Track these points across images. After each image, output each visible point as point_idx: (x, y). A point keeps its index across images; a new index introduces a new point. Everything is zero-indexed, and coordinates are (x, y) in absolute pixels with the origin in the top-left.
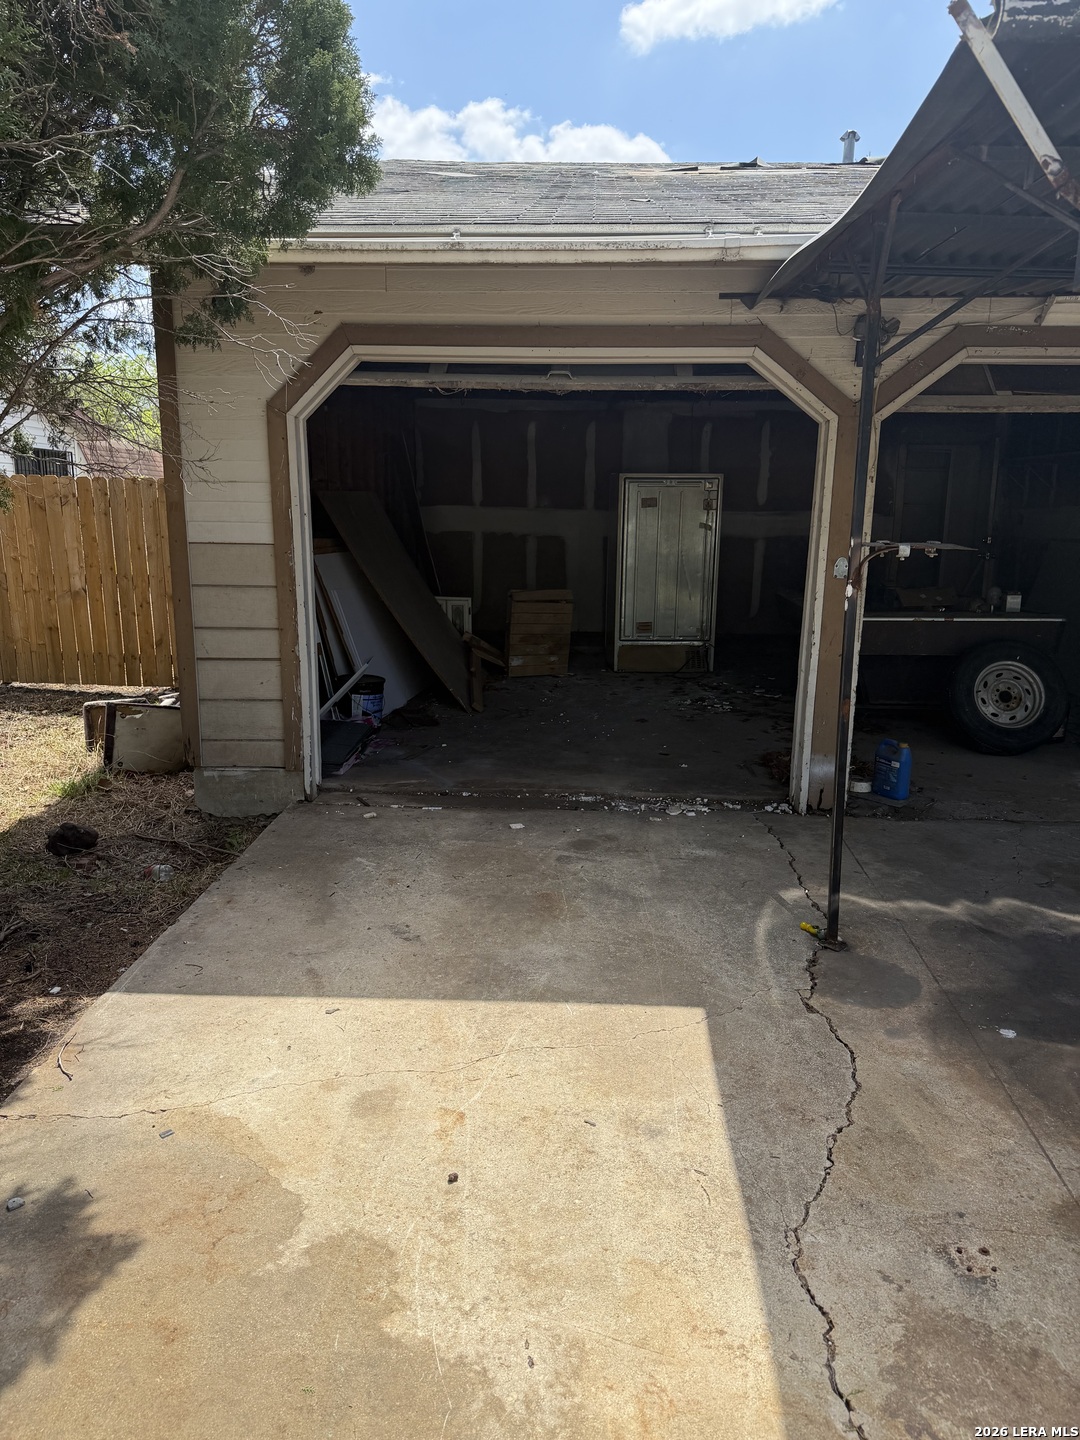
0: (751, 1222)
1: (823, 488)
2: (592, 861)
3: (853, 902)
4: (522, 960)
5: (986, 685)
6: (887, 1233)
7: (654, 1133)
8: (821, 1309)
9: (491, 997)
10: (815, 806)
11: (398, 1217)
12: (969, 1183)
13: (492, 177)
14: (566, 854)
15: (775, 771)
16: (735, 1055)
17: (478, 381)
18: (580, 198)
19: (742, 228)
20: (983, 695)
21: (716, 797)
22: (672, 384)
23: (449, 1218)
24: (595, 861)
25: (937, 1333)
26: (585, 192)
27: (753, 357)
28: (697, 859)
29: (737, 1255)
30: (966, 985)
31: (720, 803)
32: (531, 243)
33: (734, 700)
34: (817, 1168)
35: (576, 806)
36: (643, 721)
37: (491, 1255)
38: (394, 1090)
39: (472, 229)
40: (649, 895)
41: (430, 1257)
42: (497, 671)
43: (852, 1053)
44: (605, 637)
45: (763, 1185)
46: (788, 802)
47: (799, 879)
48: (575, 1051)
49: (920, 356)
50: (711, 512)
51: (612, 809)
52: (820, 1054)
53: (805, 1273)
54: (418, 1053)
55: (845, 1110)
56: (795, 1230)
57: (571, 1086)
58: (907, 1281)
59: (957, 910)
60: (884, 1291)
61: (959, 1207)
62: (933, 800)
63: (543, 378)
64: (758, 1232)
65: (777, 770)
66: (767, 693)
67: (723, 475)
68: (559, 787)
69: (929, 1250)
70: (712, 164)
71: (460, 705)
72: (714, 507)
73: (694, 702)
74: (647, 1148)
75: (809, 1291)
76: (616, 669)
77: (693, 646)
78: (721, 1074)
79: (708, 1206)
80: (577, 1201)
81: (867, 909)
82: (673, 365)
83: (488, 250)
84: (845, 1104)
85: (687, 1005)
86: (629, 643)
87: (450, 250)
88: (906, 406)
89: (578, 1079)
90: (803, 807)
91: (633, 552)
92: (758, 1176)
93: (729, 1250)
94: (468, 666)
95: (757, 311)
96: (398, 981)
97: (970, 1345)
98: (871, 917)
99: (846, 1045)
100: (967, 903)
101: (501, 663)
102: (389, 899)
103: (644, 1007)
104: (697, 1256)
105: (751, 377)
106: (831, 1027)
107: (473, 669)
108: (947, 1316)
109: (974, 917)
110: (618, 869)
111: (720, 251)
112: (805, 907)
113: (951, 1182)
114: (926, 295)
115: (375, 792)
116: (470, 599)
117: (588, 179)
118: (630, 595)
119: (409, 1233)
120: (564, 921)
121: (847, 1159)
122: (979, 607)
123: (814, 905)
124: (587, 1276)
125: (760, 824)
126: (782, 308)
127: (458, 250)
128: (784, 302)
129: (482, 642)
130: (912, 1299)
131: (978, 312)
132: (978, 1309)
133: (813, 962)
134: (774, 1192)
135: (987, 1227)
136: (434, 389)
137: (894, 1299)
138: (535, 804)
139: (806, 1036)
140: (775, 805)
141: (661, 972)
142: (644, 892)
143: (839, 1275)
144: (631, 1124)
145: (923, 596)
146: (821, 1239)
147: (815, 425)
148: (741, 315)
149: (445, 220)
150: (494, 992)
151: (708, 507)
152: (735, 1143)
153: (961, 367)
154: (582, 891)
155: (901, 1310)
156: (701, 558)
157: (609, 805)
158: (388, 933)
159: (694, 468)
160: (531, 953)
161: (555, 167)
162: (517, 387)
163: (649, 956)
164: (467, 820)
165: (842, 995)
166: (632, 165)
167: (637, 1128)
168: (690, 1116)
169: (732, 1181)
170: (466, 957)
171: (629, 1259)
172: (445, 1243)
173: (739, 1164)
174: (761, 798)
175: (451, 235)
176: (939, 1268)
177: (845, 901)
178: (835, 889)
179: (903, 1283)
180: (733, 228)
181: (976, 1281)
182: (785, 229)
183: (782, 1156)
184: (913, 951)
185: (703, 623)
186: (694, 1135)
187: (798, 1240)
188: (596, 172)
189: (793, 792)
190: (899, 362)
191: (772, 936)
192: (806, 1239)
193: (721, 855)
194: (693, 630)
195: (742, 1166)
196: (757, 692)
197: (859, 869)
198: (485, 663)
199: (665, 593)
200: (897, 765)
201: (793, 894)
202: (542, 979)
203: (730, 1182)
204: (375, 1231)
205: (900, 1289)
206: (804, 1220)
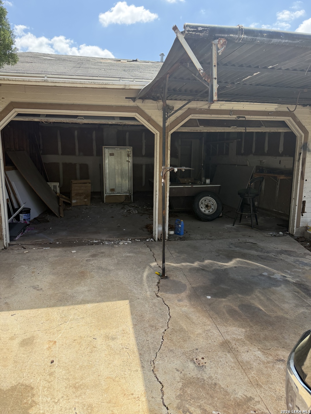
0: (141, 361)
1: (157, 152)
2: (97, 260)
3: (169, 265)
4: (75, 292)
5: (202, 203)
6: (178, 358)
7: (113, 339)
8: (160, 382)
9: (65, 305)
10: (160, 239)
11: (34, 376)
12: (199, 340)
13: (60, 59)
14: (89, 259)
15: (149, 229)
16: (137, 313)
17: (56, 119)
18: (86, 68)
19: (130, 80)
20: (201, 206)
21: (133, 238)
22: (114, 122)
23: (51, 374)
24: (98, 260)
25: (191, 383)
26: (87, 66)
27: (136, 115)
28: (127, 257)
29: (137, 371)
30: (198, 285)
31: (134, 240)
32: (69, 81)
33: (139, 210)
34: (159, 342)
35: (92, 244)
36: (113, 217)
37: (64, 383)
38: (33, 337)
39: (51, 76)
40: (114, 268)
41: (45, 387)
42: (68, 204)
43: (169, 308)
44: (101, 193)
45: (144, 349)
46: (153, 238)
47: (155, 260)
48: (90, 318)
49: (180, 116)
50: (129, 157)
51: (103, 244)
52: (160, 309)
53: (156, 373)
54: (41, 325)
55: (167, 324)
56: (153, 361)
57: (89, 328)
58: (183, 370)
59: (196, 264)
60: (177, 374)
61: (197, 347)
62: (190, 235)
63: (76, 119)
64: (143, 363)
65: (150, 229)
66: (147, 207)
67: (132, 147)
68: (87, 239)
69: (189, 360)
70: (125, 60)
71: (56, 215)
72: (130, 156)
73: (127, 211)
74: (111, 343)
75: (157, 378)
76: (105, 202)
77: (127, 195)
78: (133, 319)
79: (129, 358)
80: (90, 363)
81: (173, 266)
82: (114, 117)
83: (56, 82)
84: (167, 323)
85: (124, 300)
86: (108, 195)
87: (44, 82)
88: (177, 130)
89: (91, 326)
90: (157, 239)
91: (108, 169)
92: (143, 347)
93: (135, 370)
94: (59, 203)
95: (136, 102)
96: (35, 303)
97: (199, 385)
98: (174, 268)
99: (167, 306)
100: (199, 262)
101: (69, 202)
102: (32, 278)
103: (111, 302)
104: (126, 373)
105: (136, 121)
106: (163, 301)
107: (60, 204)
108: (193, 378)
109: (199, 266)
110: (104, 262)
111: (124, 86)
112: (157, 267)
113: (194, 340)
114: (181, 100)
115: (28, 244)
116: (58, 183)
117: (88, 62)
118: (108, 181)
119: (38, 381)
120: (88, 279)
121: (167, 338)
122: (199, 183)
123: (159, 267)
124: (94, 384)
125: (145, 245)
126: (143, 102)
127: (47, 82)
128: (143, 100)
129: (63, 196)
130: (184, 375)
131: (193, 105)
132: (201, 375)
133: (159, 283)
134: (147, 351)
135: (204, 352)
136: (42, 122)
137: (179, 376)
138: (80, 244)
139: (156, 305)
140: (149, 239)
141: (116, 291)
142: (112, 268)
143: (165, 372)
144: (107, 337)
145: (186, 180)
146: (160, 362)
147: (154, 135)
148: (131, 103)
149: (42, 73)
150: (66, 303)
151: (128, 156)
152: (136, 338)
153: (190, 119)
154: (94, 269)
155: (181, 379)
156: (127, 170)
157: (102, 243)
158: (32, 289)
159: (124, 145)
160: (77, 290)
161: (79, 57)
162: (68, 121)
163: (113, 287)
164: (58, 251)
165: (166, 291)
166: (102, 58)
167: (108, 338)
168: (124, 332)
169: (136, 350)
170: (57, 293)
171: (106, 377)
172: (49, 382)
173: (138, 344)
174: (145, 238)
175: (44, 77)
176: (191, 365)
177: (167, 265)
178: (164, 262)
179: (182, 371)
180: (127, 80)
181: (201, 367)
182: (142, 81)
183: (149, 340)
184: (185, 277)
185: (129, 188)
186: (125, 338)
187: (154, 364)
188: (91, 60)
189: (154, 235)
190: (175, 118)
191: (148, 277)
192: (156, 363)
193: (134, 255)
194: (126, 190)
195: (138, 345)
196: (145, 207)
197: (171, 255)
198: (64, 202)
199: (118, 180)
200: (180, 226)
201: (154, 264)
202: (81, 297)
203: (135, 350)
204: (27, 382)
205: (181, 372)
206: (156, 358)
